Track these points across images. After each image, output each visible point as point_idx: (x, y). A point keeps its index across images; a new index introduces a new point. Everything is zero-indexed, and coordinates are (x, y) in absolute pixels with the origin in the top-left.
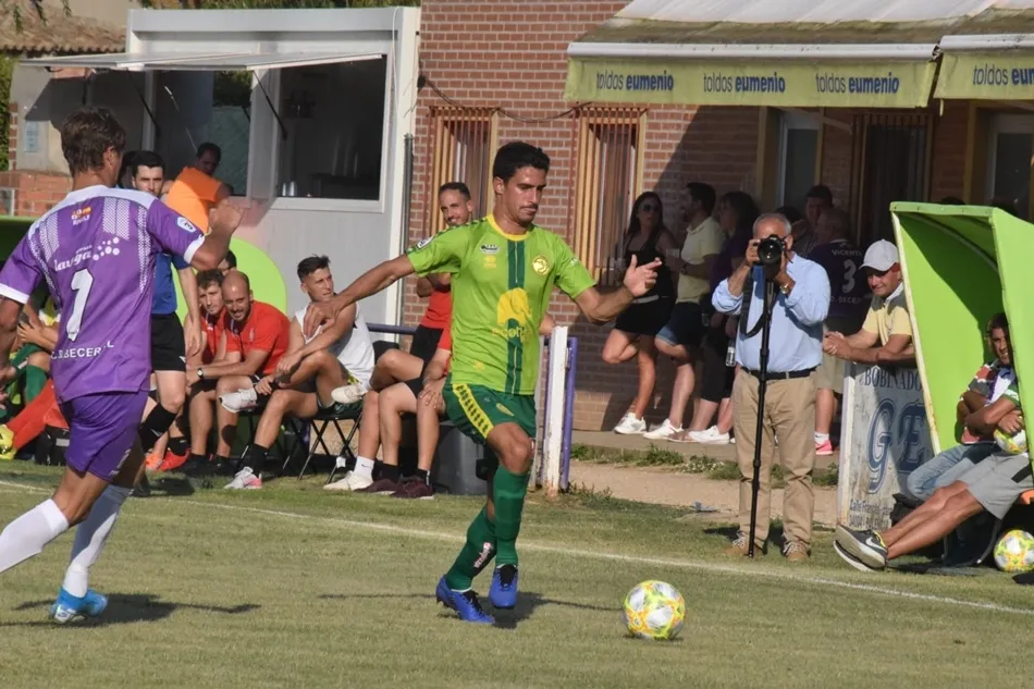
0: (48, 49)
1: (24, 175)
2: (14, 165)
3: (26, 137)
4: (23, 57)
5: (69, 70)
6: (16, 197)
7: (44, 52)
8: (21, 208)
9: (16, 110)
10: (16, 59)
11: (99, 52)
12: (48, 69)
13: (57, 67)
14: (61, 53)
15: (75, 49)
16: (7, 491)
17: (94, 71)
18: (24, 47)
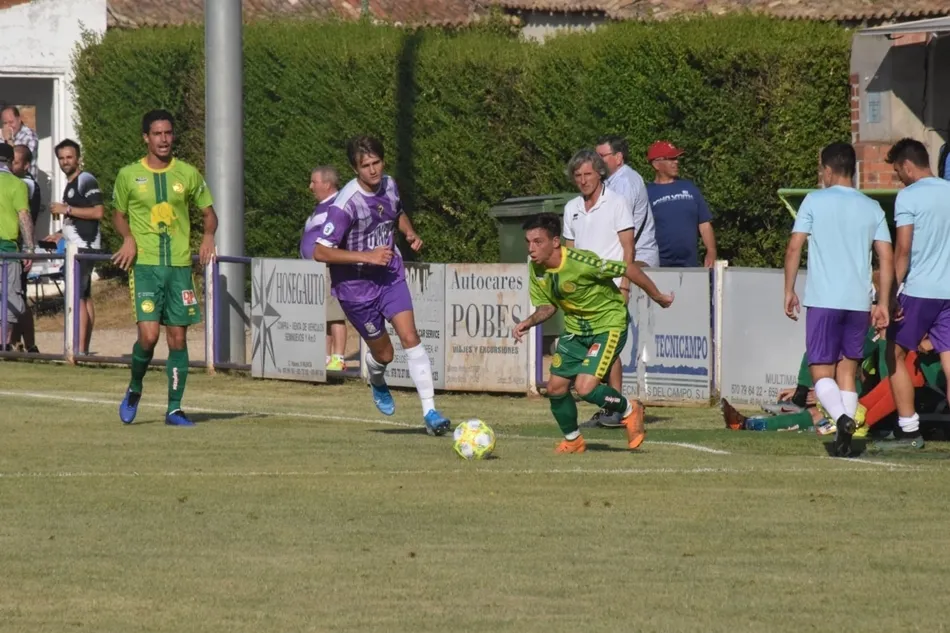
0: (888, 15)
1: (869, 146)
2: (858, 136)
3: (867, 107)
4: (863, 26)
5: (910, 37)
6: (861, 170)
7: (884, 19)
8: (866, 181)
9: (857, 82)
10: (856, 29)
11: (940, 15)
12: (888, 36)
13: (897, 34)
14: (902, 19)
15: (916, 14)
16: (866, 470)
17: (935, 35)
18: (864, 16)
